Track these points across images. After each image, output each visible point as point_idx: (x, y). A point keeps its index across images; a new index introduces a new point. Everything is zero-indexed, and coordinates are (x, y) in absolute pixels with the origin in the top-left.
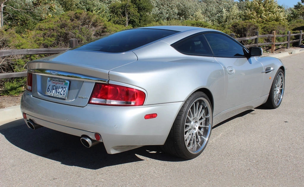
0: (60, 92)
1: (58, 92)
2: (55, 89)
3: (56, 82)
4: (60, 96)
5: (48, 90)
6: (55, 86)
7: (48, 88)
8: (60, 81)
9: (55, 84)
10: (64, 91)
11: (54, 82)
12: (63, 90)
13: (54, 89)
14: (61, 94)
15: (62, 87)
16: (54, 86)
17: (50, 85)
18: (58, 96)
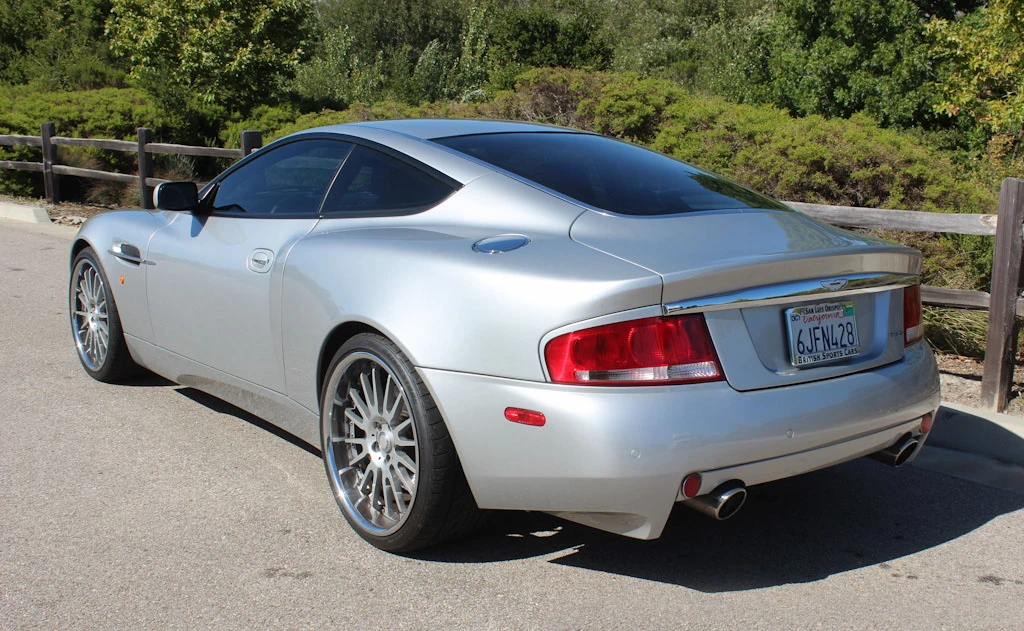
0: (839, 341)
1: (833, 344)
2: (821, 337)
3: (817, 315)
4: (843, 352)
5: (801, 349)
6: (818, 328)
7: (799, 342)
8: (829, 309)
9: (815, 324)
10: (850, 333)
11: (811, 315)
12: (846, 333)
13: (818, 339)
14: (842, 346)
15: (840, 325)
16: (814, 329)
17: (801, 331)
18: (838, 356)
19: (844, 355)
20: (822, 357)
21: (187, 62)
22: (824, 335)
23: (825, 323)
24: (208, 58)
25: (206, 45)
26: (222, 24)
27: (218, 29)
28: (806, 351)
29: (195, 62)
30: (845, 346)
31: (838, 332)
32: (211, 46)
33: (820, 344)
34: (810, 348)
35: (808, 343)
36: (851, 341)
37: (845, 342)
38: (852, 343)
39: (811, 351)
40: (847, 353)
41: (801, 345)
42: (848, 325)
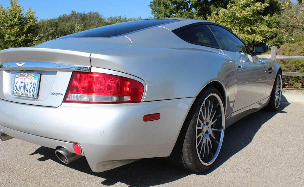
1: (26, 90)
2: (23, 87)
3: (24, 77)
4: (28, 95)
9: (23, 80)
10: (34, 88)
12: (32, 87)
16: (22, 82)
17: (18, 82)
18: (26, 95)
19: (29, 96)
20: (21, 94)
21: (7, 39)
22: (24, 86)
23: (26, 81)
24: (13, 38)
25: (12, 35)
26: (16, 29)
27: (15, 30)
29: (9, 39)
30: (31, 92)
31: (29, 86)
32: (13, 35)
33: (22, 89)
34: (18, 90)
35: (18, 88)
36: (33, 91)
37: (31, 91)
38: (33, 92)
39: (18, 91)
40: (30, 95)
41: (16, 87)
42: (34, 84)
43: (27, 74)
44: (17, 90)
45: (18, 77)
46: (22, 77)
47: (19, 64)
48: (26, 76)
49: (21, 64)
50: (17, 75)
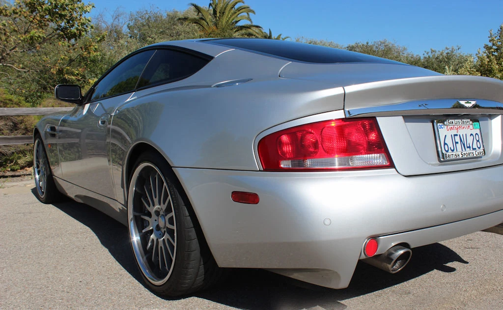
0: (471, 145)
1: (468, 147)
2: (459, 142)
3: (456, 125)
4: (474, 153)
5: (446, 149)
6: (457, 135)
7: (445, 144)
9: (455, 132)
10: (478, 141)
12: (475, 141)
13: (457, 143)
14: (473, 149)
15: (471, 135)
16: (455, 135)
17: (446, 136)
18: (471, 155)
19: (475, 155)
20: (461, 156)
22: (461, 140)
23: (461, 132)
28: (450, 150)
30: (475, 149)
31: (470, 139)
33: (459, 146)
34: (452, 149)
35: (451, 145)
37: (475, 146)
38: (479, 148)
39: (453, 151)
40: (477, 154)
41: (446, 146)
42: (477, 135)
43: (460, 120)
44: (450, 151)
45: (442, 126)
46: (451, 127)
47: (466, 103)
48: (461, 124)
49: (470, 103)
50: (441, 124)
